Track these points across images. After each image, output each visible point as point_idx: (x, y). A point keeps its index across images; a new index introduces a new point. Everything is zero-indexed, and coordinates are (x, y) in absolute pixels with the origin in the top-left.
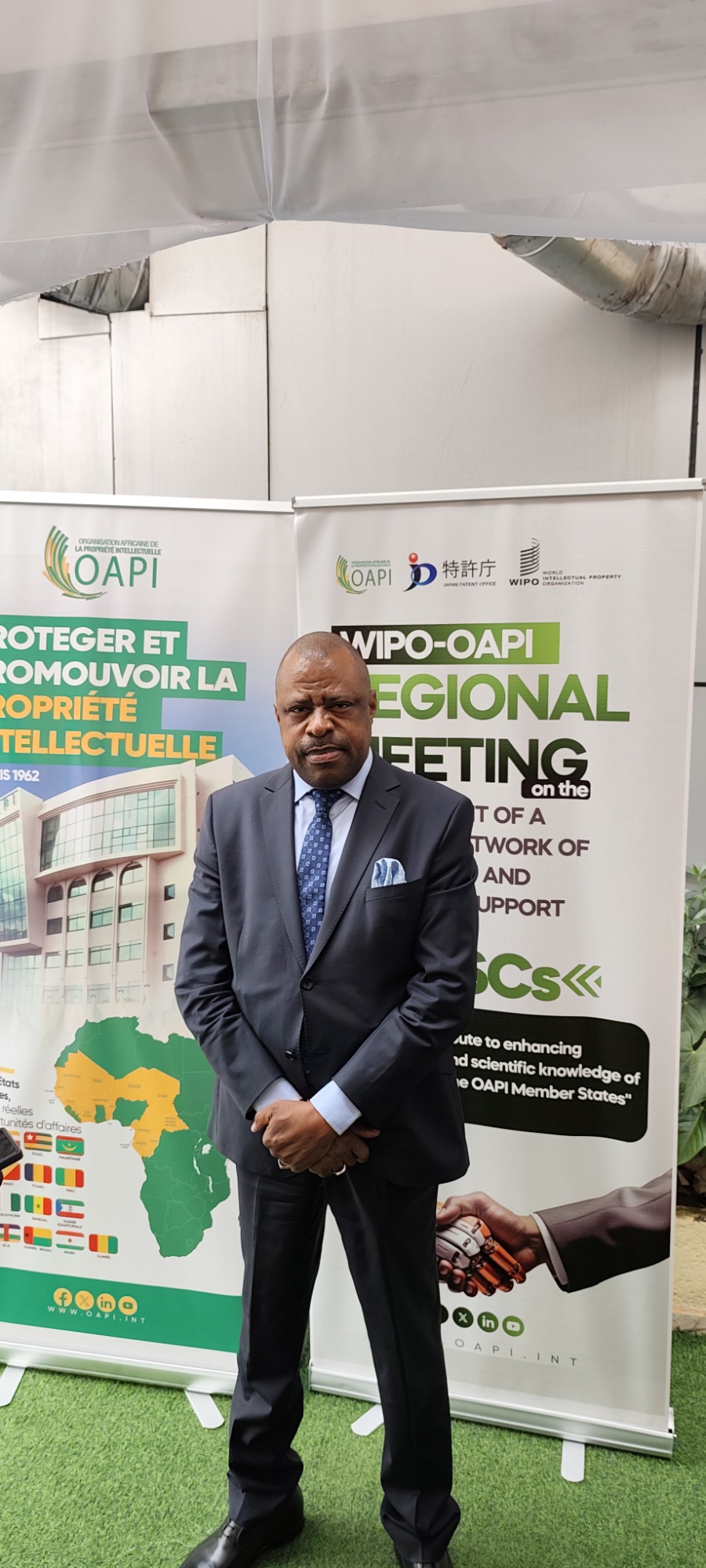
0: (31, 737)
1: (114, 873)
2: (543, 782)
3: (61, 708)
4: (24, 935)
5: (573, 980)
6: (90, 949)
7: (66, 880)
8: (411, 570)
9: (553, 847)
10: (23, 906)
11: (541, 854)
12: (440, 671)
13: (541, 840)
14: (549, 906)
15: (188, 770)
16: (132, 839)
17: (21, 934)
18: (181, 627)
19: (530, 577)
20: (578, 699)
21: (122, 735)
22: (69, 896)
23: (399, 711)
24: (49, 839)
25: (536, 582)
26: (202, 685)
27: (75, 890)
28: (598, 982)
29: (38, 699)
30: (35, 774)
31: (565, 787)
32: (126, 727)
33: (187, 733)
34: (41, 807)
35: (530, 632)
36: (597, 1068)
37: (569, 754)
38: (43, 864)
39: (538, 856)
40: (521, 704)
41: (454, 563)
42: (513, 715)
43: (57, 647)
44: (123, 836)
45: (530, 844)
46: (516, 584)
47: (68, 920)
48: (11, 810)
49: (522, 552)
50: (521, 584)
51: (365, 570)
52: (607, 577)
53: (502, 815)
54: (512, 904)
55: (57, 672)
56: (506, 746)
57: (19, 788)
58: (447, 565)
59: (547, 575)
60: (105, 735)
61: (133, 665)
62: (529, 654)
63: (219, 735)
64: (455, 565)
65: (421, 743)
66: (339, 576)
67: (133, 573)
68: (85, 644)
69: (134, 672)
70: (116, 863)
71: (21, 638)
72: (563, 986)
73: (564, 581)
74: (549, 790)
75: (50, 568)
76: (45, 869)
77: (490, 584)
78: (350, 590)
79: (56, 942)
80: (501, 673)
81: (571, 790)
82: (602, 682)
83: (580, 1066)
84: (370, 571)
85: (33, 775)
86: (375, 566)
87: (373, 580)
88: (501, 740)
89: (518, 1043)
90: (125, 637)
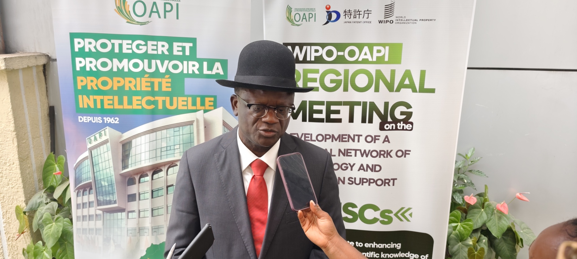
0: (113, 100)
1: (163, 169)
2: (390, 123)
3: (128, 84)
4: (115, 202)
5: (399, 215)
6: (152, 209)
7: (137, 174)
8: (326, 14)
9: (393, 154)
10: (113, 188)
11: (387, 157)
12: (340, 68)
13: (387, 151)
14: (390, 181)
15: (200, 115)
16: (172, 152)
17: (113, 202)
18: (193, 40)
19: (389, 19)
20: (410, 82)
21: (163, 98)
22: (139, 182)
23: (318, 87)
24: (126, 153)
25: (392, 22)
26: (206, 72)
27: (142, 179)
28: (411, 215)
29: (115, 79)
30: (117, 119)
31: (400, 125)
32: (166, 94)
33: (199, 96)
34: (121, 137)
35: (387, 48)
36: (408, 253)
37: (404, 109)
38: (124, 166)
39: (386, 158)
40: (382, 84)
41: (349, 11)
42: (377, 90)
43: (125, 51)
44: (167, 150)
45: (382, 153)
46: (382, 23)
47: (139, 194)
48: (104, 138)
49: (385, 6)
50: (384, 23)
51: (302, 14)
52: (429, 20)
53: (369, 139)
54: (372, 181)
55: (126, 65)
56: (372, 105)
57: (107, 127)
58: (346, 12)
59: (398, 19)
60: (154, 98)
61: (168, 61)
62: (386, 59)
63: (215, 97)
64: (350, 12)
65: (329, 104)
66: (288, 16)
67: (165, 11)
68: (141, 49)
69: (168, 65)
70: (164, 164)
71: (104, 46)
72: (394, 218)
73: (406, 22)
74: (393, 126)
75: (118, 7)
76: (125, 169)
77: (368, 22)
78: (293, 24)
79: (133, 205)
80: (372, 69)
81: (403, 126)
82: (423, 74)
83: (400, 252)
84: (304, 14)
85: (116, 120)
86: (307, 11)
87: (306, 19)
88: (370, 102)
89: (372, 244)
90: (163, 46)
